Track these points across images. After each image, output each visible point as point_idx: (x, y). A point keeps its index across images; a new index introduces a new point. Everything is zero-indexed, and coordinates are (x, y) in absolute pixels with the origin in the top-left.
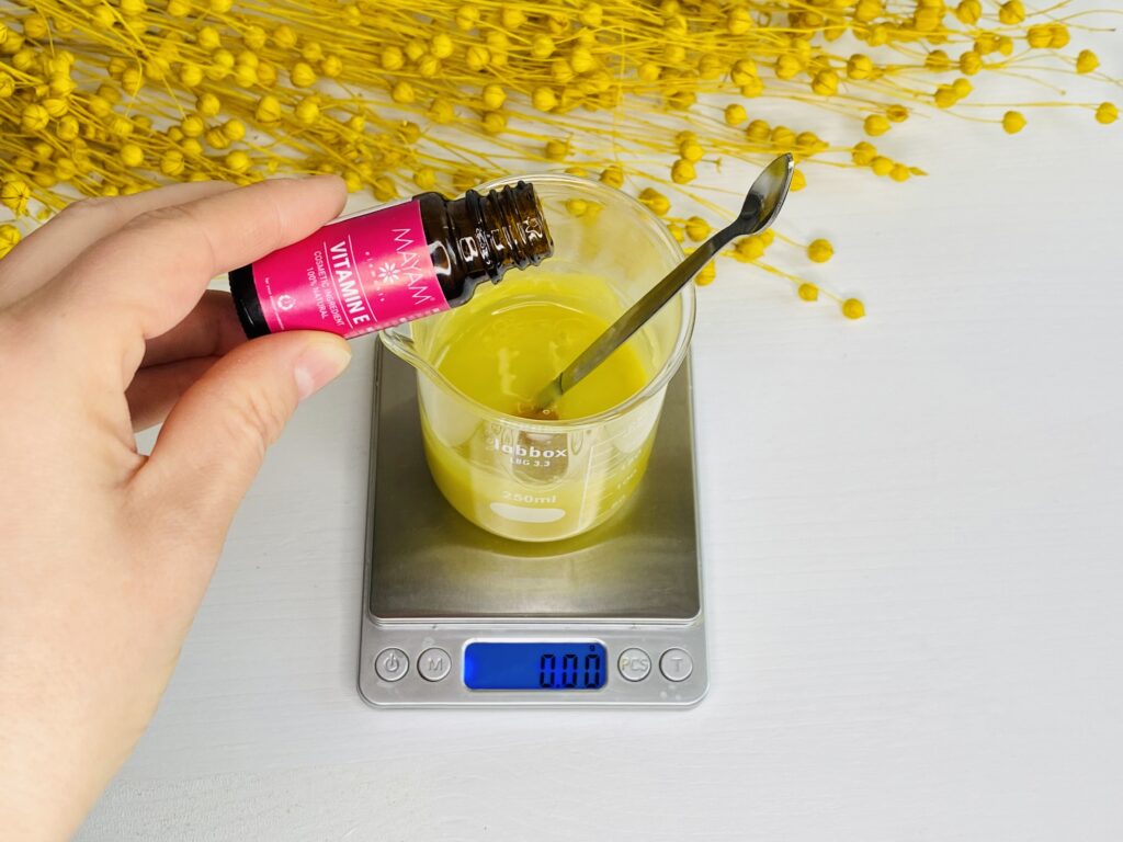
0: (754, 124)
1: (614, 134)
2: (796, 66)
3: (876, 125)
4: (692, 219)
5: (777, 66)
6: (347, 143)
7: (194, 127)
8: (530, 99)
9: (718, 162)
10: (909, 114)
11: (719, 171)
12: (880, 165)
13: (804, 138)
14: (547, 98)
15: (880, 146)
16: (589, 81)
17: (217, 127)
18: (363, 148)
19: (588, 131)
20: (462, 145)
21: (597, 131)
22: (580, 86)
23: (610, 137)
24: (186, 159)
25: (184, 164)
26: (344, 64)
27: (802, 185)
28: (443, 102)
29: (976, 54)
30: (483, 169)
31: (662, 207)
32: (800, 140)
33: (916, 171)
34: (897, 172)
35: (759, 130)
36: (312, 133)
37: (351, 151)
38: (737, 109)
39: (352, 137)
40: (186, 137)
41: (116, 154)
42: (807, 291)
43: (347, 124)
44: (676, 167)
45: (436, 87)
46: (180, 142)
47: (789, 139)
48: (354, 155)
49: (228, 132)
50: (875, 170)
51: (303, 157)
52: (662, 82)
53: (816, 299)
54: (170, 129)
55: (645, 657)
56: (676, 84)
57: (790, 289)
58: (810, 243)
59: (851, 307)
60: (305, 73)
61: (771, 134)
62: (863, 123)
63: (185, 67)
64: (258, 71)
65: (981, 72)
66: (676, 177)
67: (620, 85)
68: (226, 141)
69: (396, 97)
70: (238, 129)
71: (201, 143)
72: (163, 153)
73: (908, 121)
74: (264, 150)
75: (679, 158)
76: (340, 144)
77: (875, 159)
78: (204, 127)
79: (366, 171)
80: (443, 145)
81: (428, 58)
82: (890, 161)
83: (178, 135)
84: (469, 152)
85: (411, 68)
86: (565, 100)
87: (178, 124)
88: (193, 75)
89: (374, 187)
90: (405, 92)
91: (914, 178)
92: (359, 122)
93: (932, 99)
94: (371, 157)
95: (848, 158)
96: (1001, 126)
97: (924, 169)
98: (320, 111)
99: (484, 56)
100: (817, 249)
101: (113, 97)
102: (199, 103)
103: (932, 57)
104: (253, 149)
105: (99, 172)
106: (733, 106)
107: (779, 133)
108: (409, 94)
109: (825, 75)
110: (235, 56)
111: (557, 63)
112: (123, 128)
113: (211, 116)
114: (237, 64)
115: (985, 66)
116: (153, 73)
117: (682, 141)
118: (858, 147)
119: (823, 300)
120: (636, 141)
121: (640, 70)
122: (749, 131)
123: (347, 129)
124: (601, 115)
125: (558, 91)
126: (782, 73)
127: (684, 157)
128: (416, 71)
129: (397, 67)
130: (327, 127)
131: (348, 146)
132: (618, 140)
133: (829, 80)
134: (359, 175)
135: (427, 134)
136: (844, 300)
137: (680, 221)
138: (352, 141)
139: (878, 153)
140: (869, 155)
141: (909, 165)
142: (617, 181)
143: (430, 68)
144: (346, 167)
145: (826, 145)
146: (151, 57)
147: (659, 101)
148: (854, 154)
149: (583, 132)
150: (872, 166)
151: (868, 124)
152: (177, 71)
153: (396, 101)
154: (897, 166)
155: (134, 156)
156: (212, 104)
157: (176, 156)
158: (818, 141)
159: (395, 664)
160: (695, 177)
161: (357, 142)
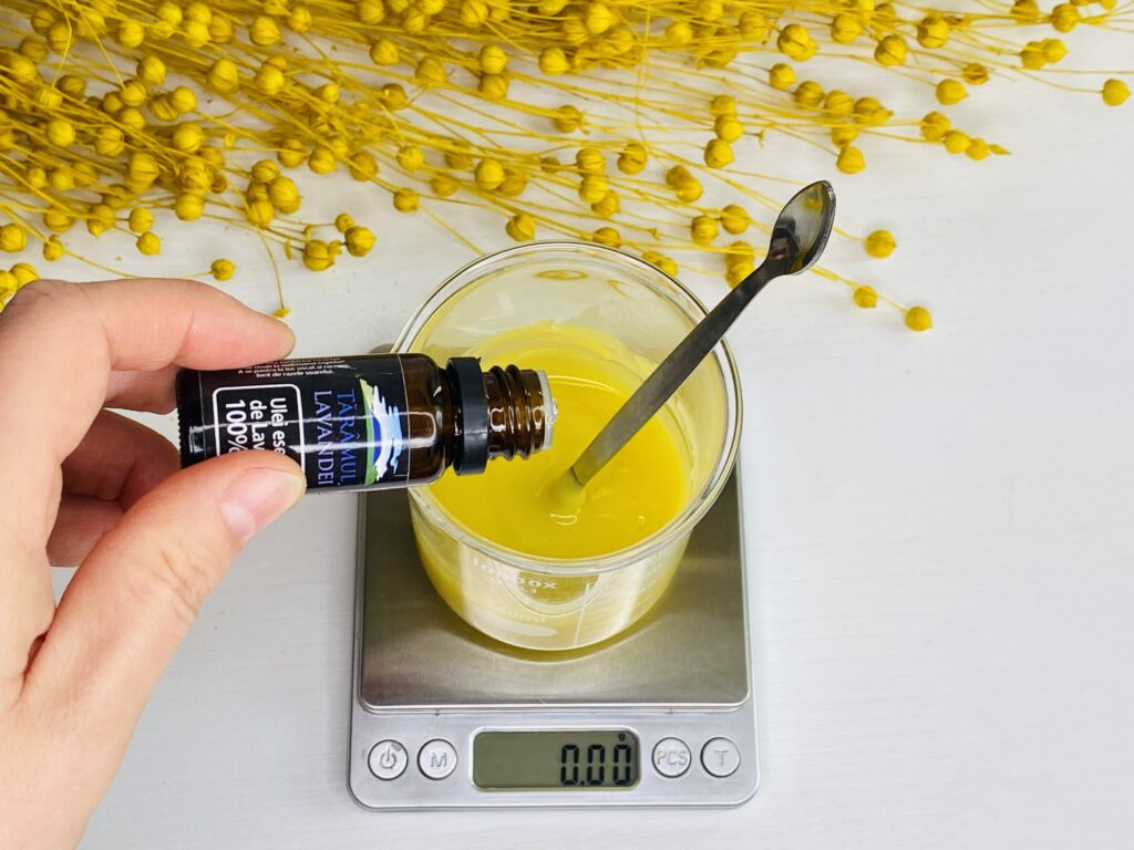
0: (804, 86)
1: (637, 101)
2: (856, 28)
3: (950, 93)
4: (727, 209)
5: (834, 28)
6: (318, 115)
7: (136, 95)
8: (536, 61)
9: (759, 135)
10: (990, 75)
11: (762, 146)
12: (955, 141)
13: (863, 105)
14: (557, 61)
15: (953, 117)
16: (608, 41)
17: (162, 95)
18: (336, 123)
19: (605, 97)
20: (457, 119)
21: (617, 98)
22: (597, 47)
23: (633, 105)
24: (127, 139)
25: (123, 144)
26: (313, 15)
27: (860, 168)
28: (431, 62)
29: (1072, 7)
30: (481, 149)
31: (691, 194)
32: (861, 108)
33: (995, 149)
34: (975, 149)
35: (809, 95)
36: (277, 101)
37: (322, 124)
38: (785, 70)
39: (323, 108)
40: (126, 107)
41: (43, 126)
42: (863, 297)
43: (318, 92)
44: (710, 148)
45: (424, 43)
46: (117, 116)
47: (847, 107)
48: (325, 128)
49: (175, 103)
50: (949, 148)
51: (267, 128)
52: (696, 41)
53: (874, 306)
54: (107, 95)
55: (685, 749)
56: (712, 42)
57: (845, 292)
58: (869, 234)
59: (915, 318)
60: (267, 30)
61: (824, 99)
62: (935, 89)
63: (122, 26)
64: (210, 27)
65: (1079, 27)
66: (710, 160)
67: (644, 45)
68: (174, 114)
69: (377, 58)
70: (187, 99)
71: (144, 116)
72: (98, 130)
73: (988, 83)
74: (219, 121)
75: (713, 136)
76: (309, 114)
77: (948, 134)
78: (148, 95)
79: (341, 148)
80: (432, 117)
81: (414, 12)
82: (967, 137)
83: (115, 105)
84: (464, 126)
85: (395, 21)
86: (578, 61)
87: (116, 89)
88: (134, 33)
89: (351, 167)
90: (388, 51)
91: (994, 157)
92: (332, 91)
93: (1018, 61)
94: (346, 133)
95: (916, 132)
96: (1101, 95)
97: (1005, 147)
98: (285, 77)
99: (482, 11)
100: (876, 243)
101: (38, 55)
102: (141, 68)
103: (1018, 8)
104: (206, 119)
105: (24, 152)
106: (779, 67)
107: (835, 99)
108: (392, 54)
109: (891, 42)
110: (184, 9)
111: (570, 23)
112: (51, 99)
113: (154, 83)
114: (186, 18)
115: (1083, 21)
116: (85, 30)
117: (718, 111)
118: (929, 119)
119: (882, 307)
120: (663, 110)
121: (668, 29)
122: (798, 95)
123: (315, 99)
124: (621, 74)
125: (570, 52)
126: (839, 37)
127: (720, 137)
128: (400, 25)
129: (377, 21)
130: (295, 96)
131: (320, 119)
132: (641, 108)
133: (896, 49)
134: (332, 153)
135: (415, 104)
136: (908, 309)
137: (714, 212)
138: (322, 113)
139: (953, 127)
140: (940, 130)
141: (990, 142)
142: (639, 163)
143: (417, 23)
144: (317, 145)
145: (890, 114)
146: (82, 13)
147: (691, 58)
148: (923, 128)
149: (599, 98)
150: (944, 142)
151: (941, 90)
152: (114, 30)
153: (376, 63)
154: (974, 143)
155: (64, 133)
156: (156, 69)
157: (114, 134)
158: (882, 108)
159: (392, 759)
160: (733, 160)
161: (330, 115)
